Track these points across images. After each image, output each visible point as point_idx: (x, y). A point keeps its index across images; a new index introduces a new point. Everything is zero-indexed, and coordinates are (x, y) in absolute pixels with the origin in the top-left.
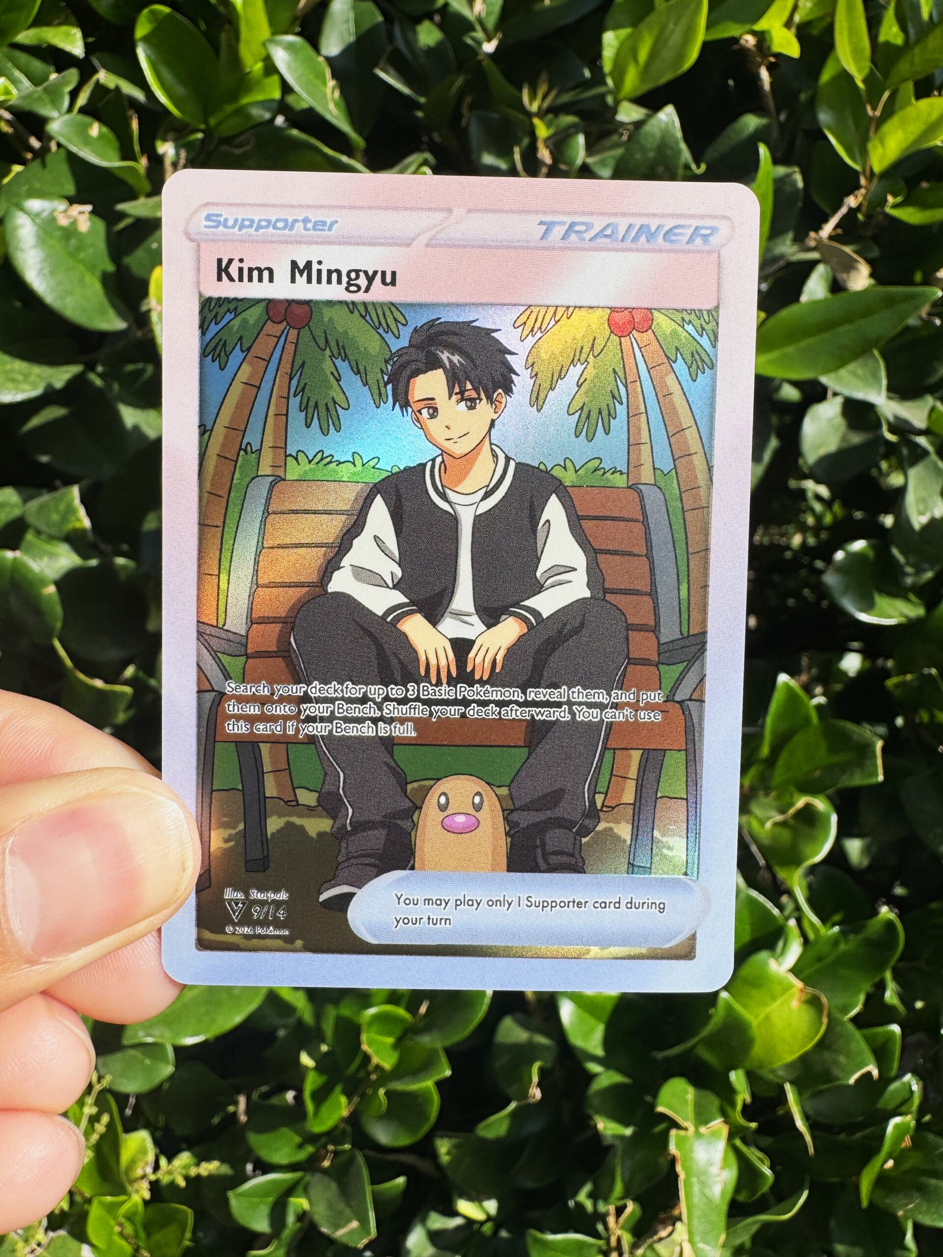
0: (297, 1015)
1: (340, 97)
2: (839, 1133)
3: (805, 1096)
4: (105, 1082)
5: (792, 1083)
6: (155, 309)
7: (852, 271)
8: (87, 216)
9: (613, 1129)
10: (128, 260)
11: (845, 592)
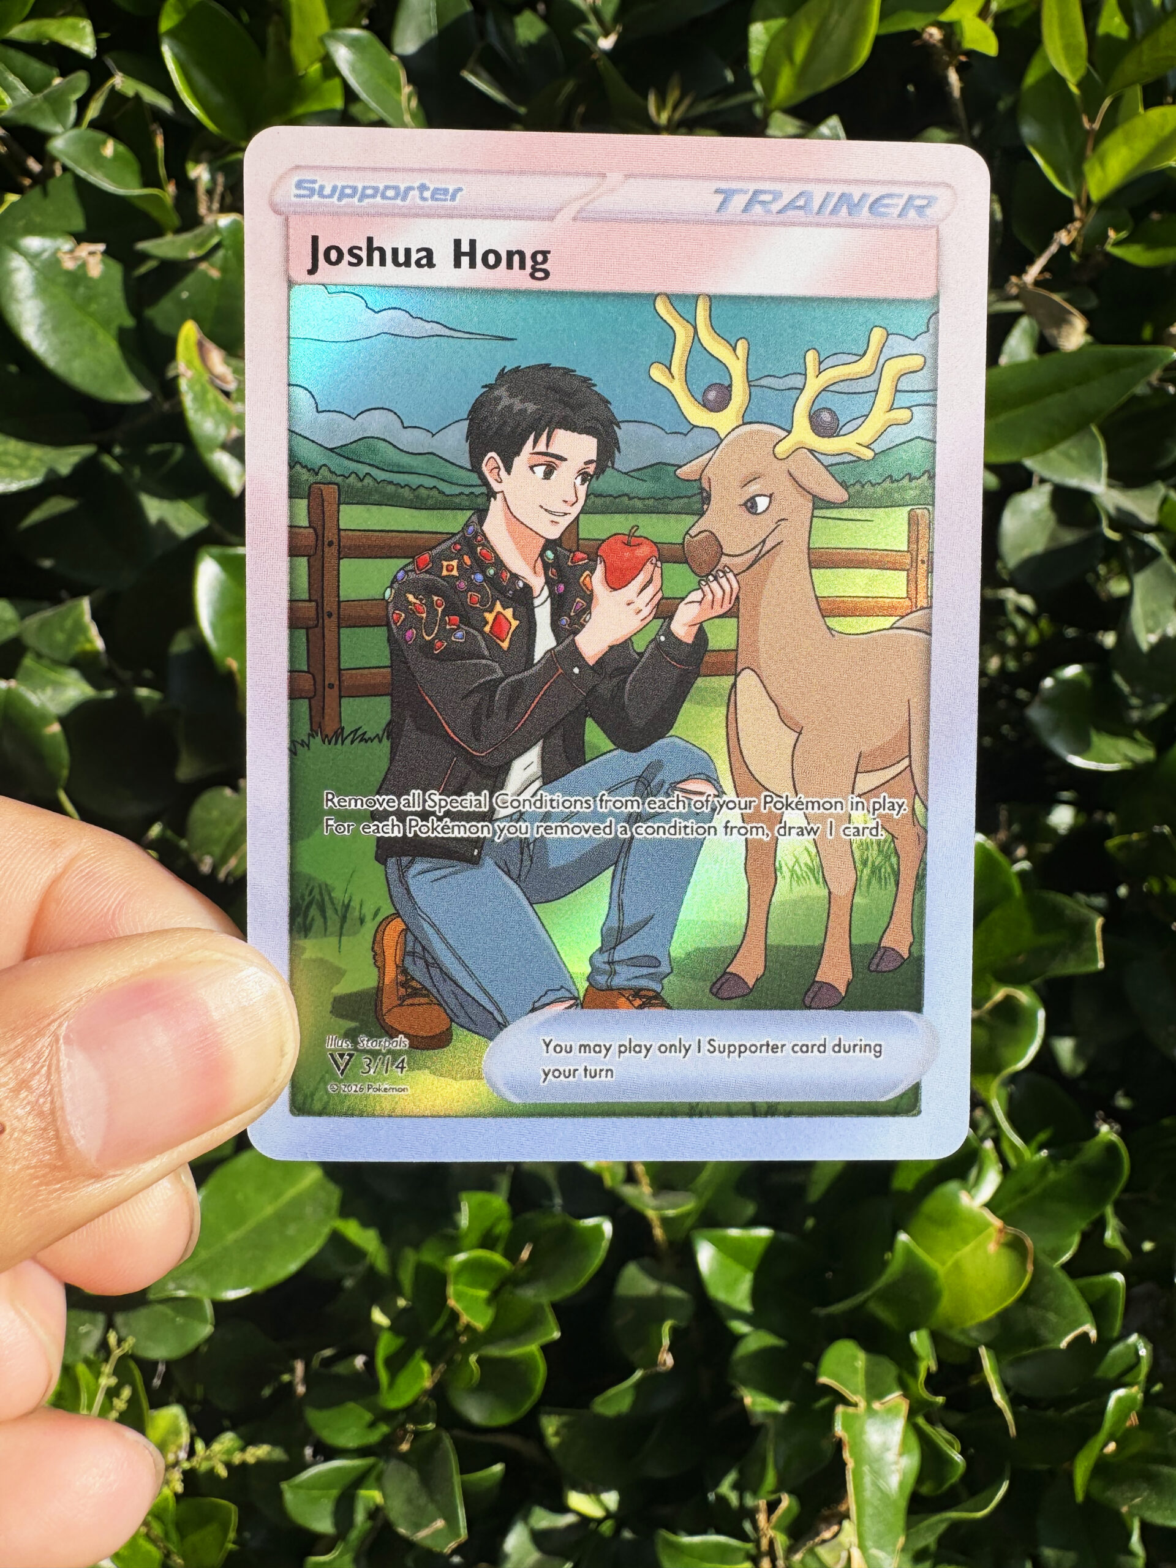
0: (367, 1262)
1: (417, 106)
2: (1047, 1408)
3: (1005, 1362)
4: (127, 1346)
5: (989, 1346)
6: (184, 375)
7: (1064, 326)
8: (98, 257)
9: (764, 1405)
10: (151, 313)
11: (1055, 729)
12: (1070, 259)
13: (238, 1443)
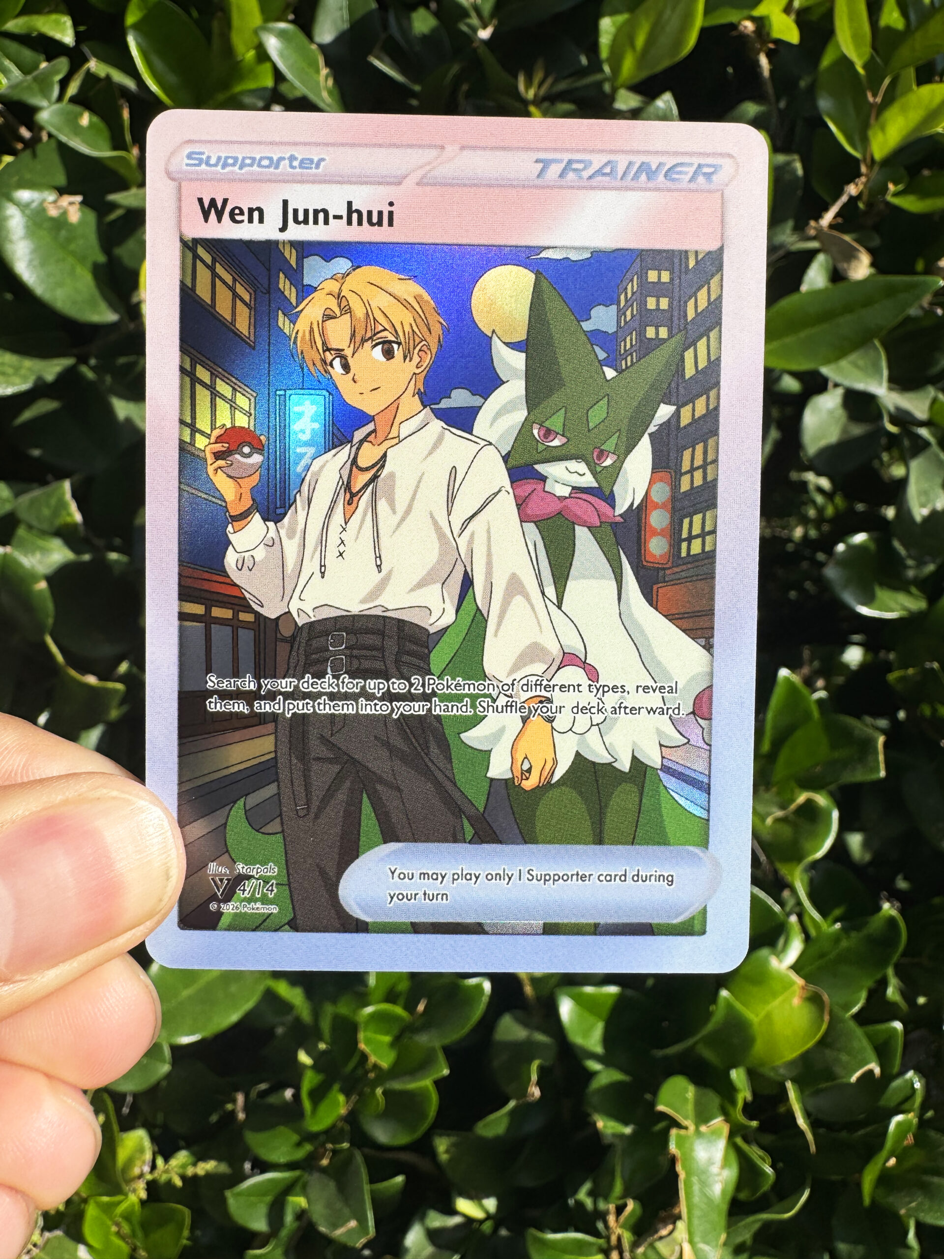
1: (333, 84)
3: (807, 1093)
5: (794, 1081)
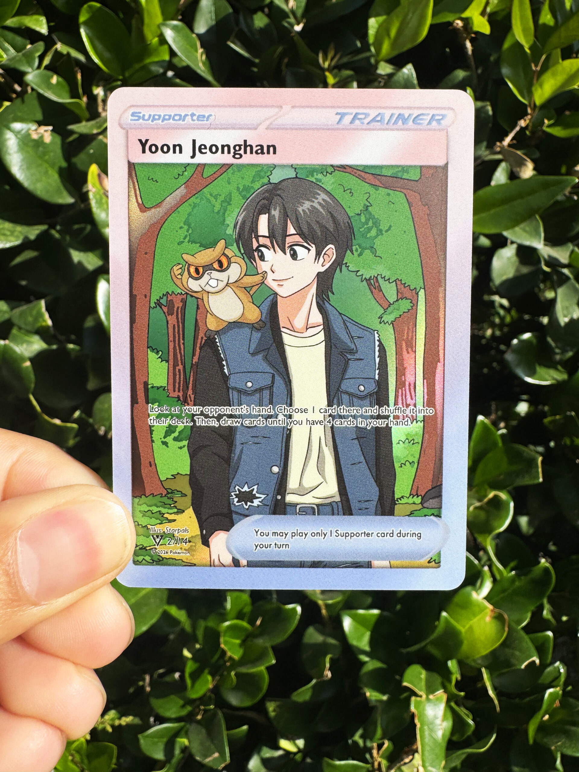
6: (91, 191)
7: (523, 166)
8: (49, 133)
9: (376, 696)
10: (75, 160)
11: (518, 365)
12: (526, 134)
13: (117, 716)
